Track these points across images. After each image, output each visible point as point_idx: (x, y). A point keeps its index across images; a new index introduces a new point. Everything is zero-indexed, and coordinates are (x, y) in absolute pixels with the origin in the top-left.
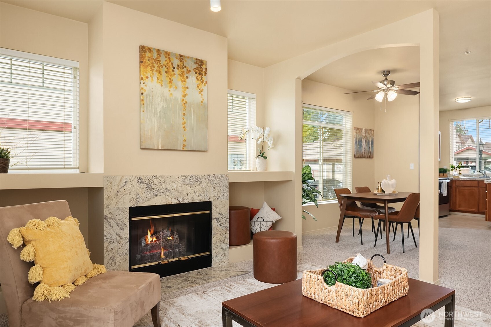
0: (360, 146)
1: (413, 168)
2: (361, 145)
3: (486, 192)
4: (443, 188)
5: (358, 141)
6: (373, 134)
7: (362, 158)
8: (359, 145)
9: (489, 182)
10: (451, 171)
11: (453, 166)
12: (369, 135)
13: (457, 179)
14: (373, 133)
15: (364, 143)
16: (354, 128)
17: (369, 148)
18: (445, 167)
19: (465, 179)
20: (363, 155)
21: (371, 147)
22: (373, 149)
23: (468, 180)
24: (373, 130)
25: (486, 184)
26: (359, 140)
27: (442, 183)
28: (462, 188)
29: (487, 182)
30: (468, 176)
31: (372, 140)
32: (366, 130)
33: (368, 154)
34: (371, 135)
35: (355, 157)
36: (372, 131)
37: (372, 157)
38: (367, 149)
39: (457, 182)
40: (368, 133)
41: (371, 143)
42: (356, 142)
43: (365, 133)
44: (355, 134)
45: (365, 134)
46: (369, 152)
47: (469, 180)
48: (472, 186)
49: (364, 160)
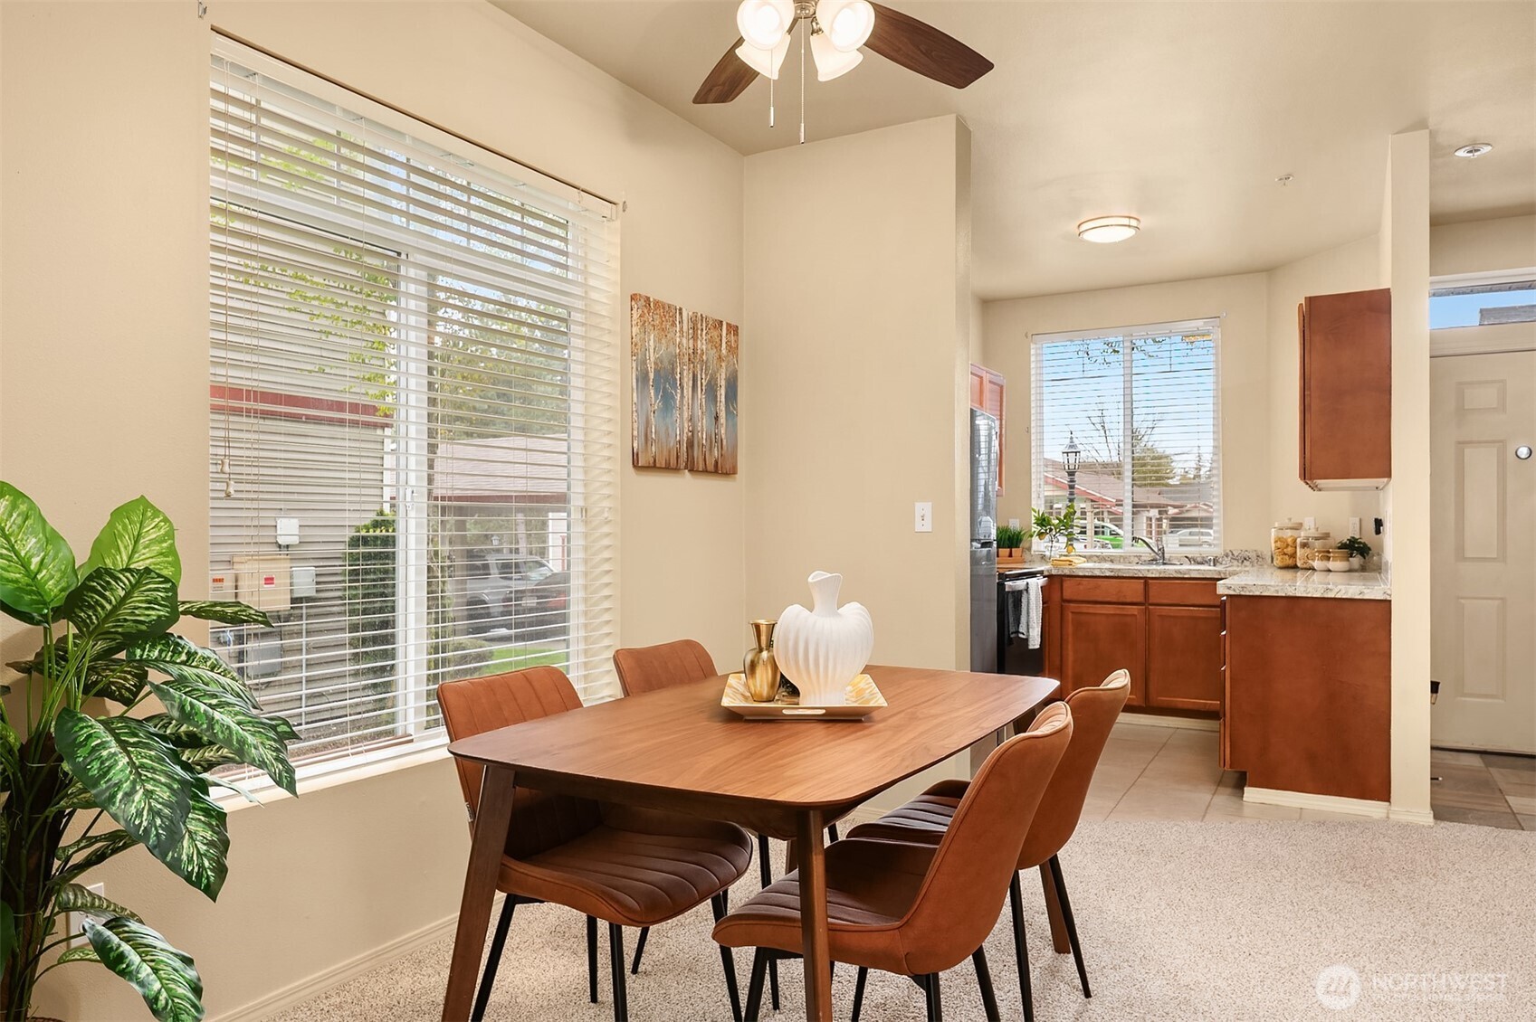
0: (667, 399)
1: (927, 527)
2: (673, 398)
3: (1224, 633)
4: (1028, 613)
5: (652, 376)
6: (733, 350)
7: (676, 469)
8: (656, 398)
9: (1237, 592)
10: (1035, 539)
11: (1044, 520)
12: (713, 352)
13: (1067, 572)
14: (736, 341)
15: (688, 391)
16: (632, 299)
17: (717, 418)
18: (1015, 524)
19: (1097, 573)
20: (684, 456)
21: (723, 415)
22: (735, 425)
23: (1108, 574)
24: (734, 330)
25: (1225, 598)
26: (657, 372)
27: (1025, 593)
28: (1085, 608)
29: (1229, 588)
30: (1097, 556)
31: (728, 380)
32: (696, 321)
33: (706, 449)
34: (724, 351)
35: (636, 465)
36: (728, 332)
37: (728, 467)
38: (704, 424)
39: (1067, 584)
40: (710, 341)
41: (723, 391)
42: (643, 378)
43: (695, 338)
44: (635, 330)
45: (691, 341)
46: (715, 440)
47: (1112, 574)
48: (1121, 600)
49: (685, 482)
